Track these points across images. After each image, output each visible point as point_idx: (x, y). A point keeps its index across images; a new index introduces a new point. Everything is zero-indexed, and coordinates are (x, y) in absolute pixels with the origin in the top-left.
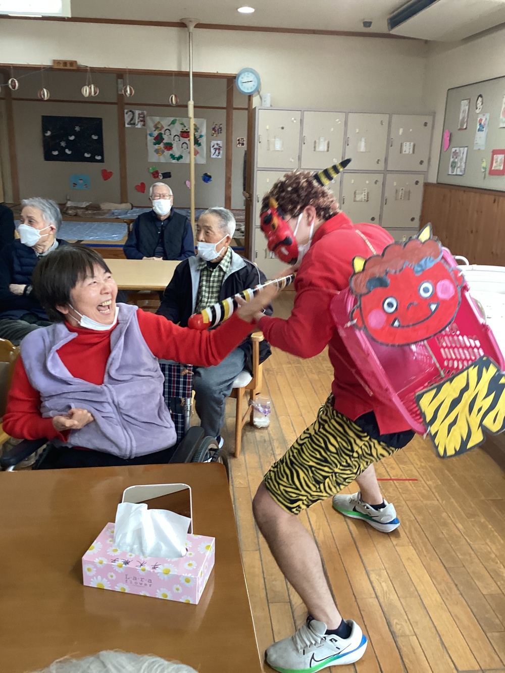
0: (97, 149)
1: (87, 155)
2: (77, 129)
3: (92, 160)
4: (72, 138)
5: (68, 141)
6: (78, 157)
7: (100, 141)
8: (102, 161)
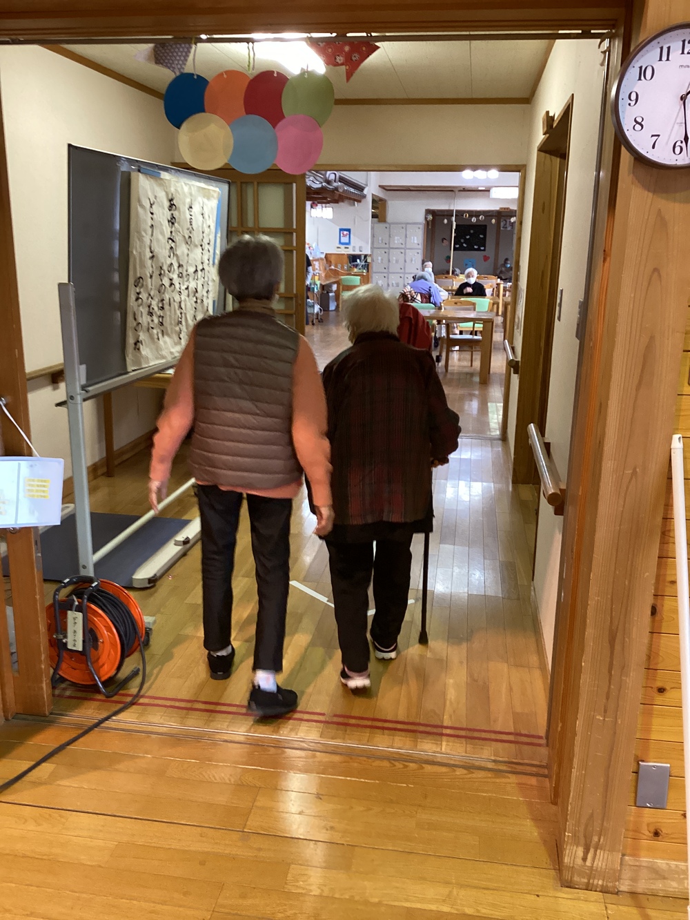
0: (483, 243)
1: (476, 247)
2: (472, 231)
3: (478, 250)
4: (468, 237)
5: (466, 239)
6: (470, 248)
7: (485, 238)
8: (484, 250)
